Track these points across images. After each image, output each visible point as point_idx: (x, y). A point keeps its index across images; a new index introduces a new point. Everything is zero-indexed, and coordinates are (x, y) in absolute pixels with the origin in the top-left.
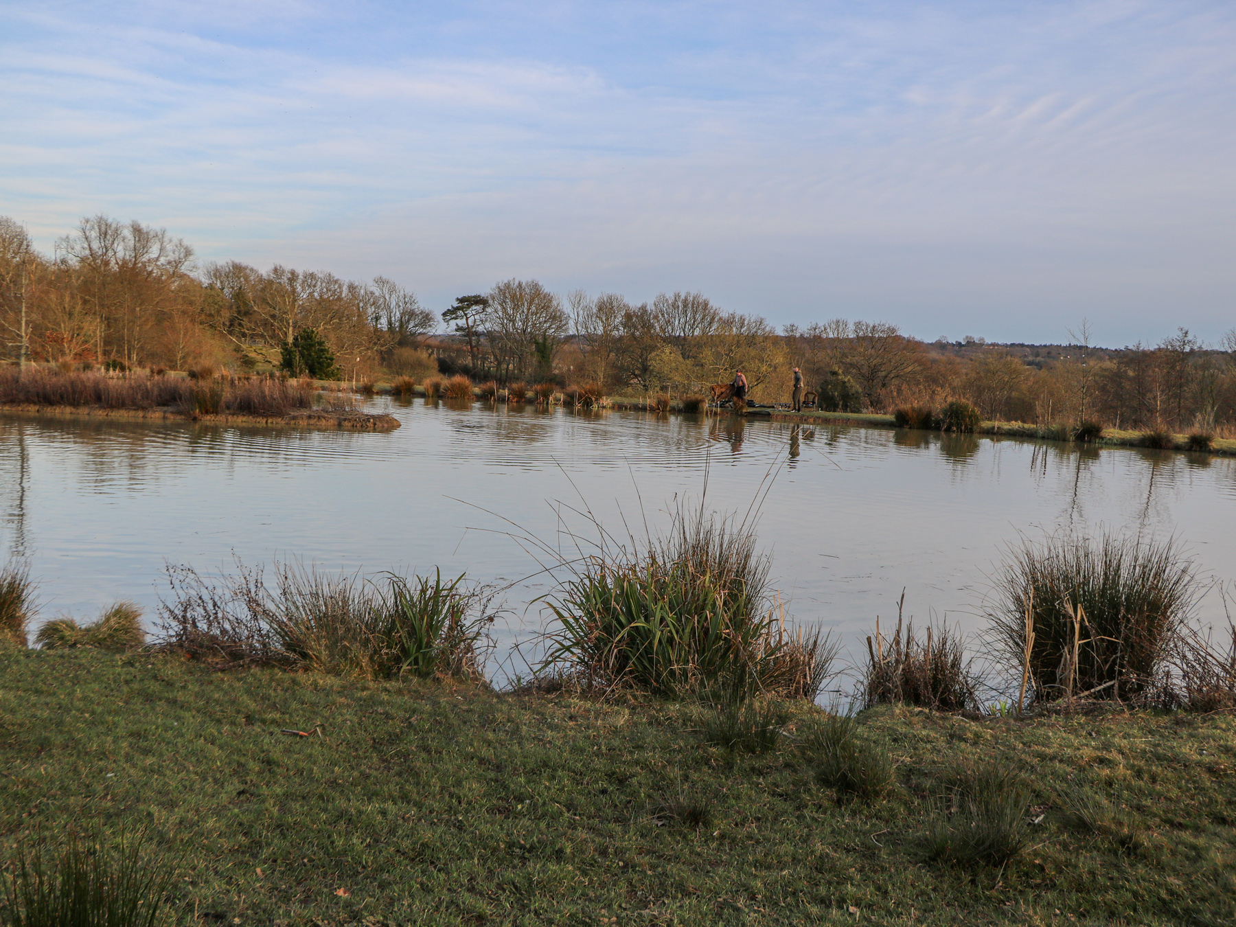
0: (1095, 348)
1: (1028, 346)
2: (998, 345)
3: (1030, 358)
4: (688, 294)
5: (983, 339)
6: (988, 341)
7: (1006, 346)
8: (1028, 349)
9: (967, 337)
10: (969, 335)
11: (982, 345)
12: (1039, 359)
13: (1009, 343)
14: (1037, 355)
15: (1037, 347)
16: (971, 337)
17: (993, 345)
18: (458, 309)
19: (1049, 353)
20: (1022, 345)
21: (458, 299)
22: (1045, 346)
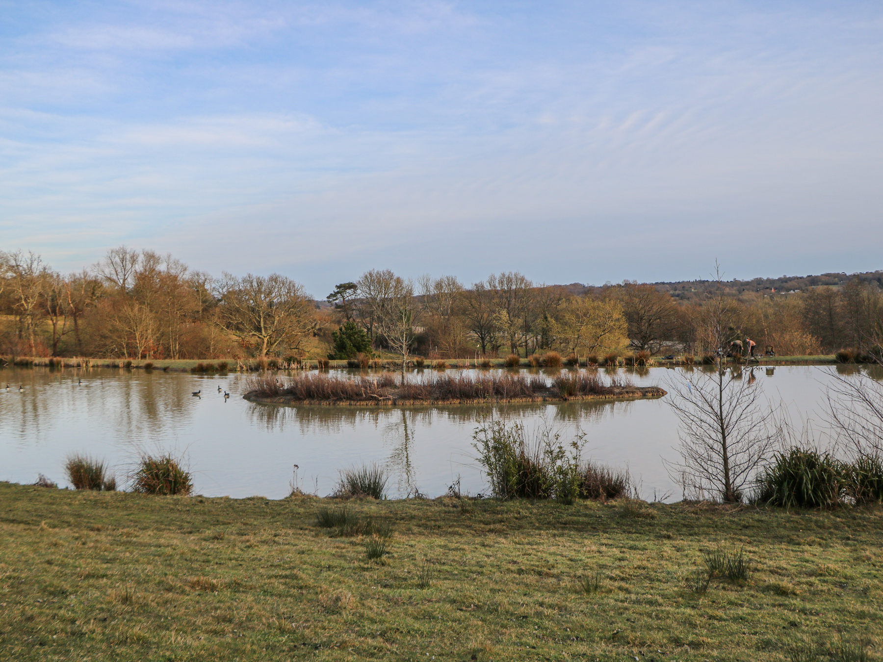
0: (713, 281)
1: (667, 283)
2: (646, 284)
3: (671, 292)
4: (510, 273)
5: (636, 281)
6: (640, 282)
7: (652, 284)
8: (668, 286)
9: (625, 281)
10: (626, 279)
11: (635, 285)
12: (677, 292)
13: (654, 283)
14: (676, 290)
15: (673, 283)
16: (627, 280)
17: (644, 285)
18: (338, 293)
19: (683, 287)
20: (663, 283)
21: (337, 286)
22: (679, 282)
